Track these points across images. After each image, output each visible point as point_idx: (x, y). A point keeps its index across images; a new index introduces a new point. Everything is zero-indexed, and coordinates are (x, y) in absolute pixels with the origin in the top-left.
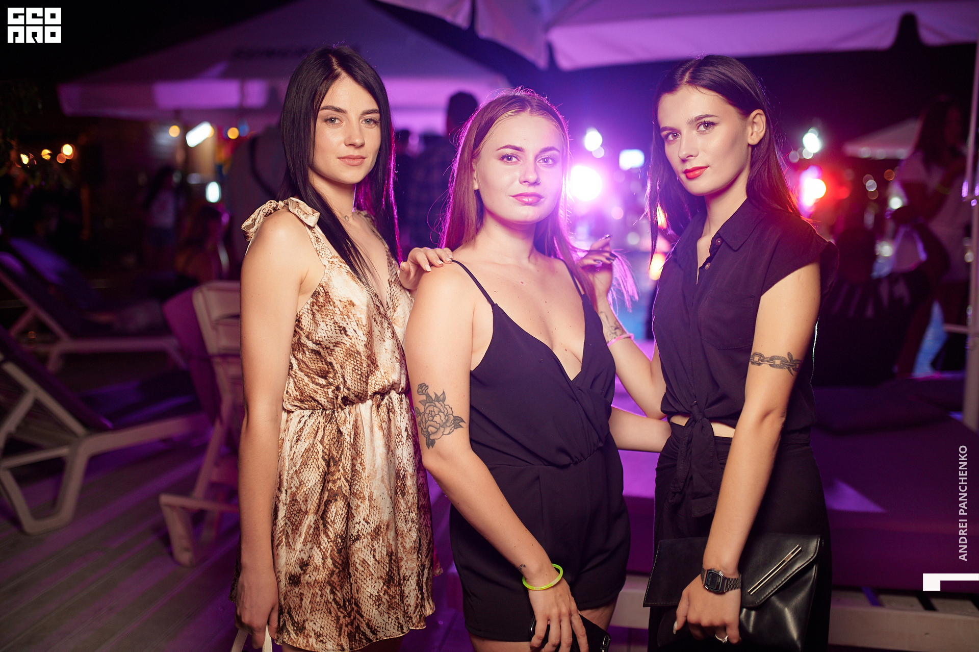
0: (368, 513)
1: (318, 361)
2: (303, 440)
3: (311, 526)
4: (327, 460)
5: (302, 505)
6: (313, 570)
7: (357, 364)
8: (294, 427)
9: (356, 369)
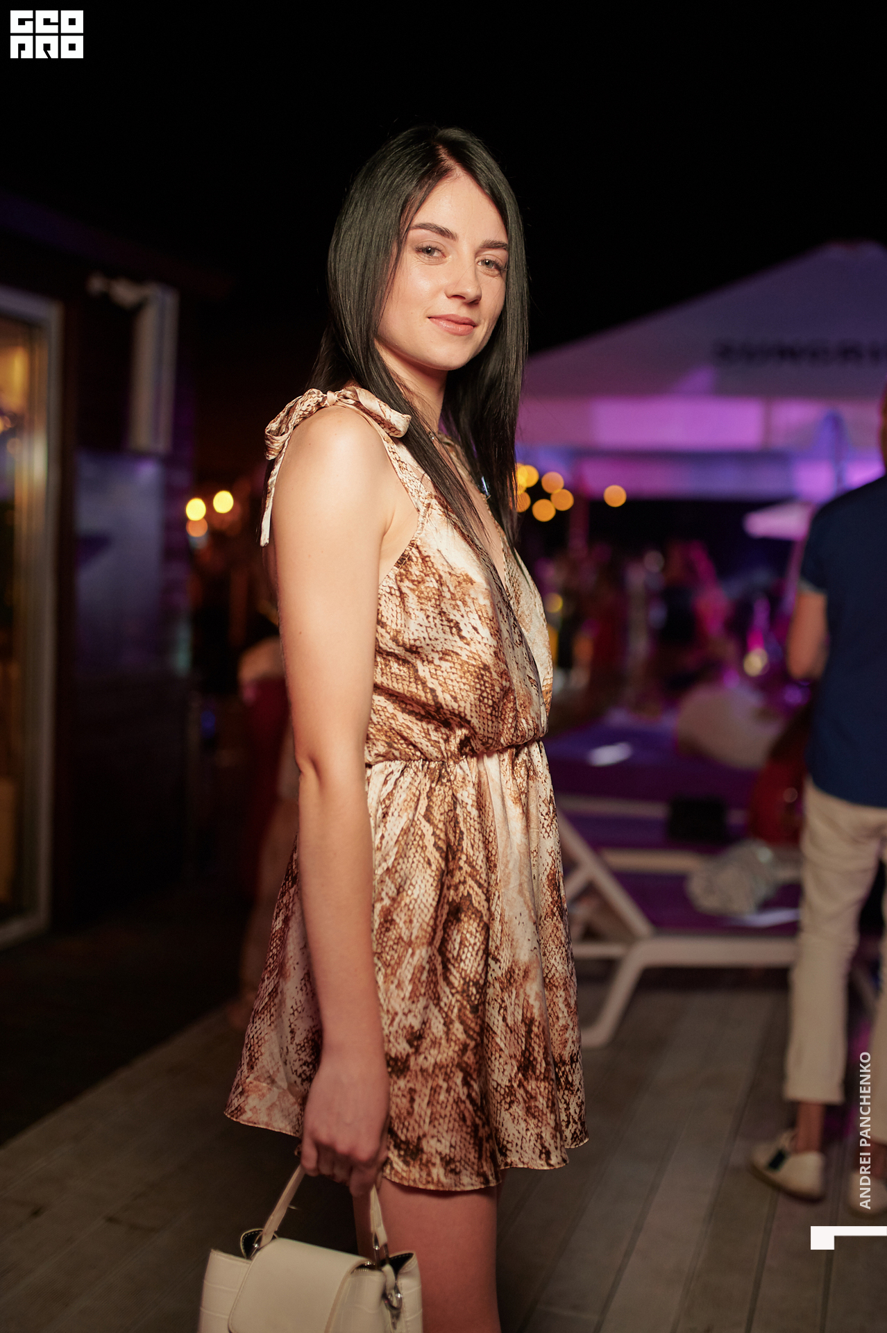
0: (498, 943)
1: (410, 682)
2: (396, 814)
3: (424, 968)
4: (441, 848)
5: (404, 929)
6: (431, 1047)
7: (486, 687)
8: (377, 791)
9: (484, 698)
